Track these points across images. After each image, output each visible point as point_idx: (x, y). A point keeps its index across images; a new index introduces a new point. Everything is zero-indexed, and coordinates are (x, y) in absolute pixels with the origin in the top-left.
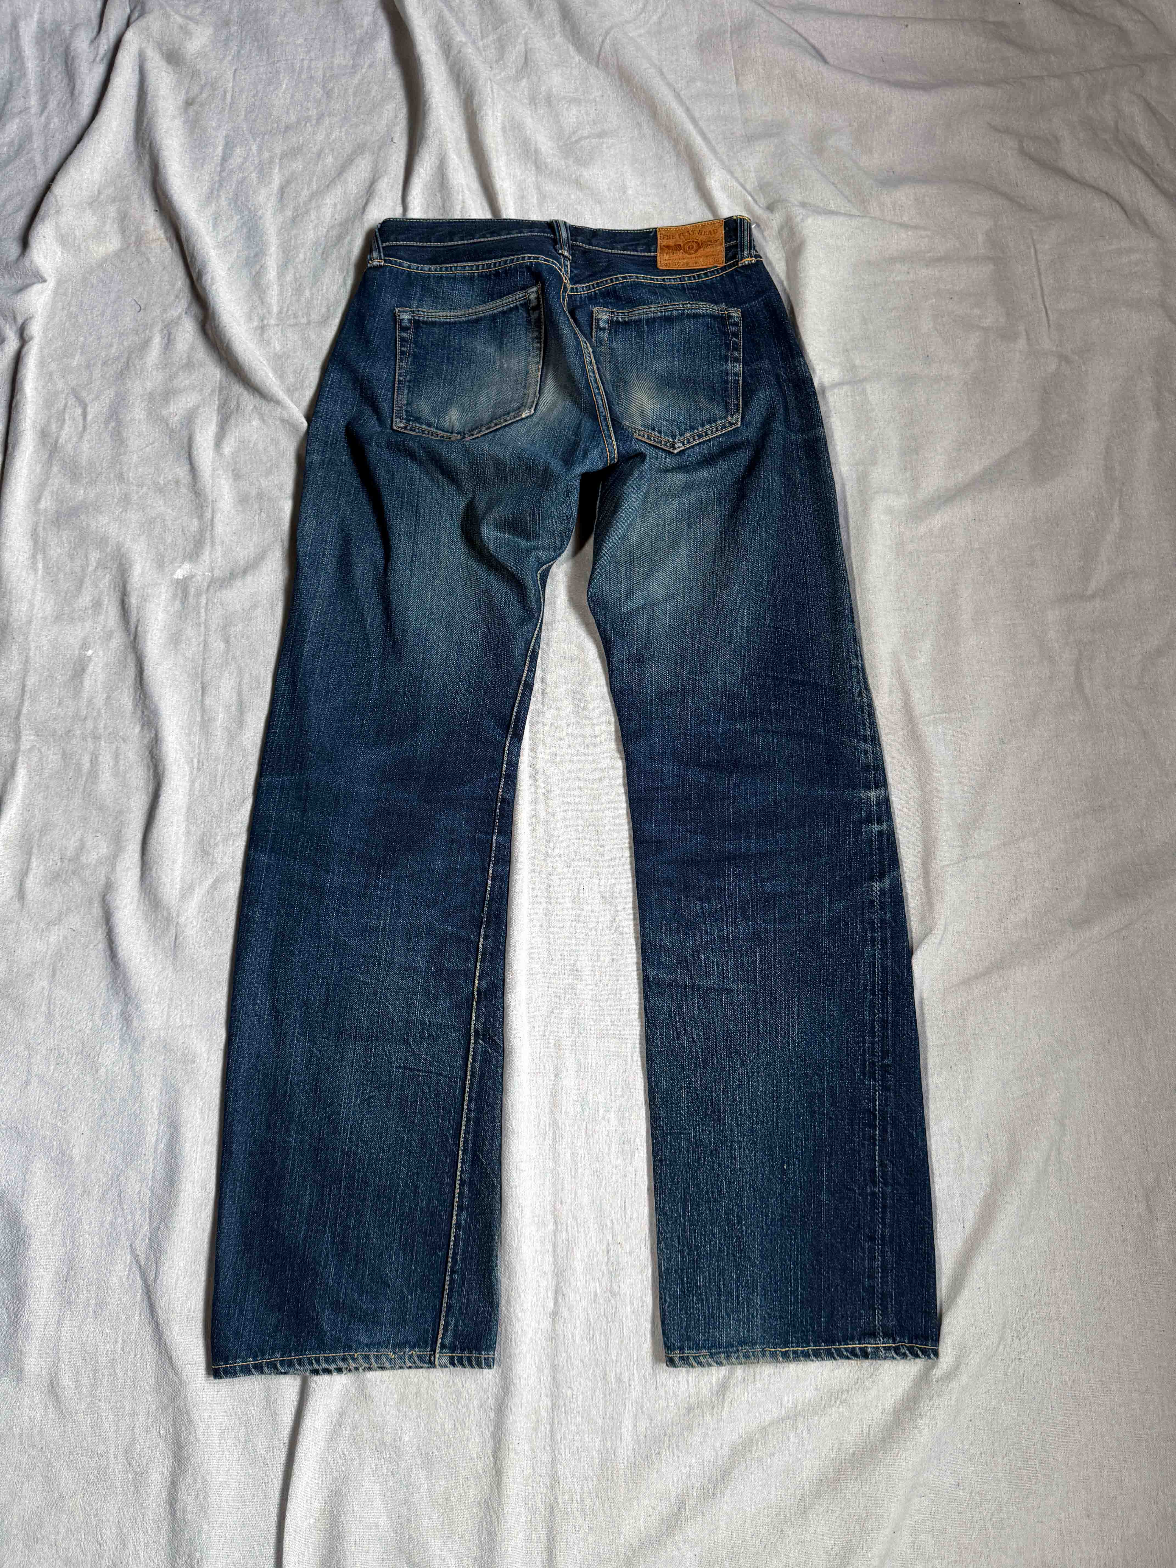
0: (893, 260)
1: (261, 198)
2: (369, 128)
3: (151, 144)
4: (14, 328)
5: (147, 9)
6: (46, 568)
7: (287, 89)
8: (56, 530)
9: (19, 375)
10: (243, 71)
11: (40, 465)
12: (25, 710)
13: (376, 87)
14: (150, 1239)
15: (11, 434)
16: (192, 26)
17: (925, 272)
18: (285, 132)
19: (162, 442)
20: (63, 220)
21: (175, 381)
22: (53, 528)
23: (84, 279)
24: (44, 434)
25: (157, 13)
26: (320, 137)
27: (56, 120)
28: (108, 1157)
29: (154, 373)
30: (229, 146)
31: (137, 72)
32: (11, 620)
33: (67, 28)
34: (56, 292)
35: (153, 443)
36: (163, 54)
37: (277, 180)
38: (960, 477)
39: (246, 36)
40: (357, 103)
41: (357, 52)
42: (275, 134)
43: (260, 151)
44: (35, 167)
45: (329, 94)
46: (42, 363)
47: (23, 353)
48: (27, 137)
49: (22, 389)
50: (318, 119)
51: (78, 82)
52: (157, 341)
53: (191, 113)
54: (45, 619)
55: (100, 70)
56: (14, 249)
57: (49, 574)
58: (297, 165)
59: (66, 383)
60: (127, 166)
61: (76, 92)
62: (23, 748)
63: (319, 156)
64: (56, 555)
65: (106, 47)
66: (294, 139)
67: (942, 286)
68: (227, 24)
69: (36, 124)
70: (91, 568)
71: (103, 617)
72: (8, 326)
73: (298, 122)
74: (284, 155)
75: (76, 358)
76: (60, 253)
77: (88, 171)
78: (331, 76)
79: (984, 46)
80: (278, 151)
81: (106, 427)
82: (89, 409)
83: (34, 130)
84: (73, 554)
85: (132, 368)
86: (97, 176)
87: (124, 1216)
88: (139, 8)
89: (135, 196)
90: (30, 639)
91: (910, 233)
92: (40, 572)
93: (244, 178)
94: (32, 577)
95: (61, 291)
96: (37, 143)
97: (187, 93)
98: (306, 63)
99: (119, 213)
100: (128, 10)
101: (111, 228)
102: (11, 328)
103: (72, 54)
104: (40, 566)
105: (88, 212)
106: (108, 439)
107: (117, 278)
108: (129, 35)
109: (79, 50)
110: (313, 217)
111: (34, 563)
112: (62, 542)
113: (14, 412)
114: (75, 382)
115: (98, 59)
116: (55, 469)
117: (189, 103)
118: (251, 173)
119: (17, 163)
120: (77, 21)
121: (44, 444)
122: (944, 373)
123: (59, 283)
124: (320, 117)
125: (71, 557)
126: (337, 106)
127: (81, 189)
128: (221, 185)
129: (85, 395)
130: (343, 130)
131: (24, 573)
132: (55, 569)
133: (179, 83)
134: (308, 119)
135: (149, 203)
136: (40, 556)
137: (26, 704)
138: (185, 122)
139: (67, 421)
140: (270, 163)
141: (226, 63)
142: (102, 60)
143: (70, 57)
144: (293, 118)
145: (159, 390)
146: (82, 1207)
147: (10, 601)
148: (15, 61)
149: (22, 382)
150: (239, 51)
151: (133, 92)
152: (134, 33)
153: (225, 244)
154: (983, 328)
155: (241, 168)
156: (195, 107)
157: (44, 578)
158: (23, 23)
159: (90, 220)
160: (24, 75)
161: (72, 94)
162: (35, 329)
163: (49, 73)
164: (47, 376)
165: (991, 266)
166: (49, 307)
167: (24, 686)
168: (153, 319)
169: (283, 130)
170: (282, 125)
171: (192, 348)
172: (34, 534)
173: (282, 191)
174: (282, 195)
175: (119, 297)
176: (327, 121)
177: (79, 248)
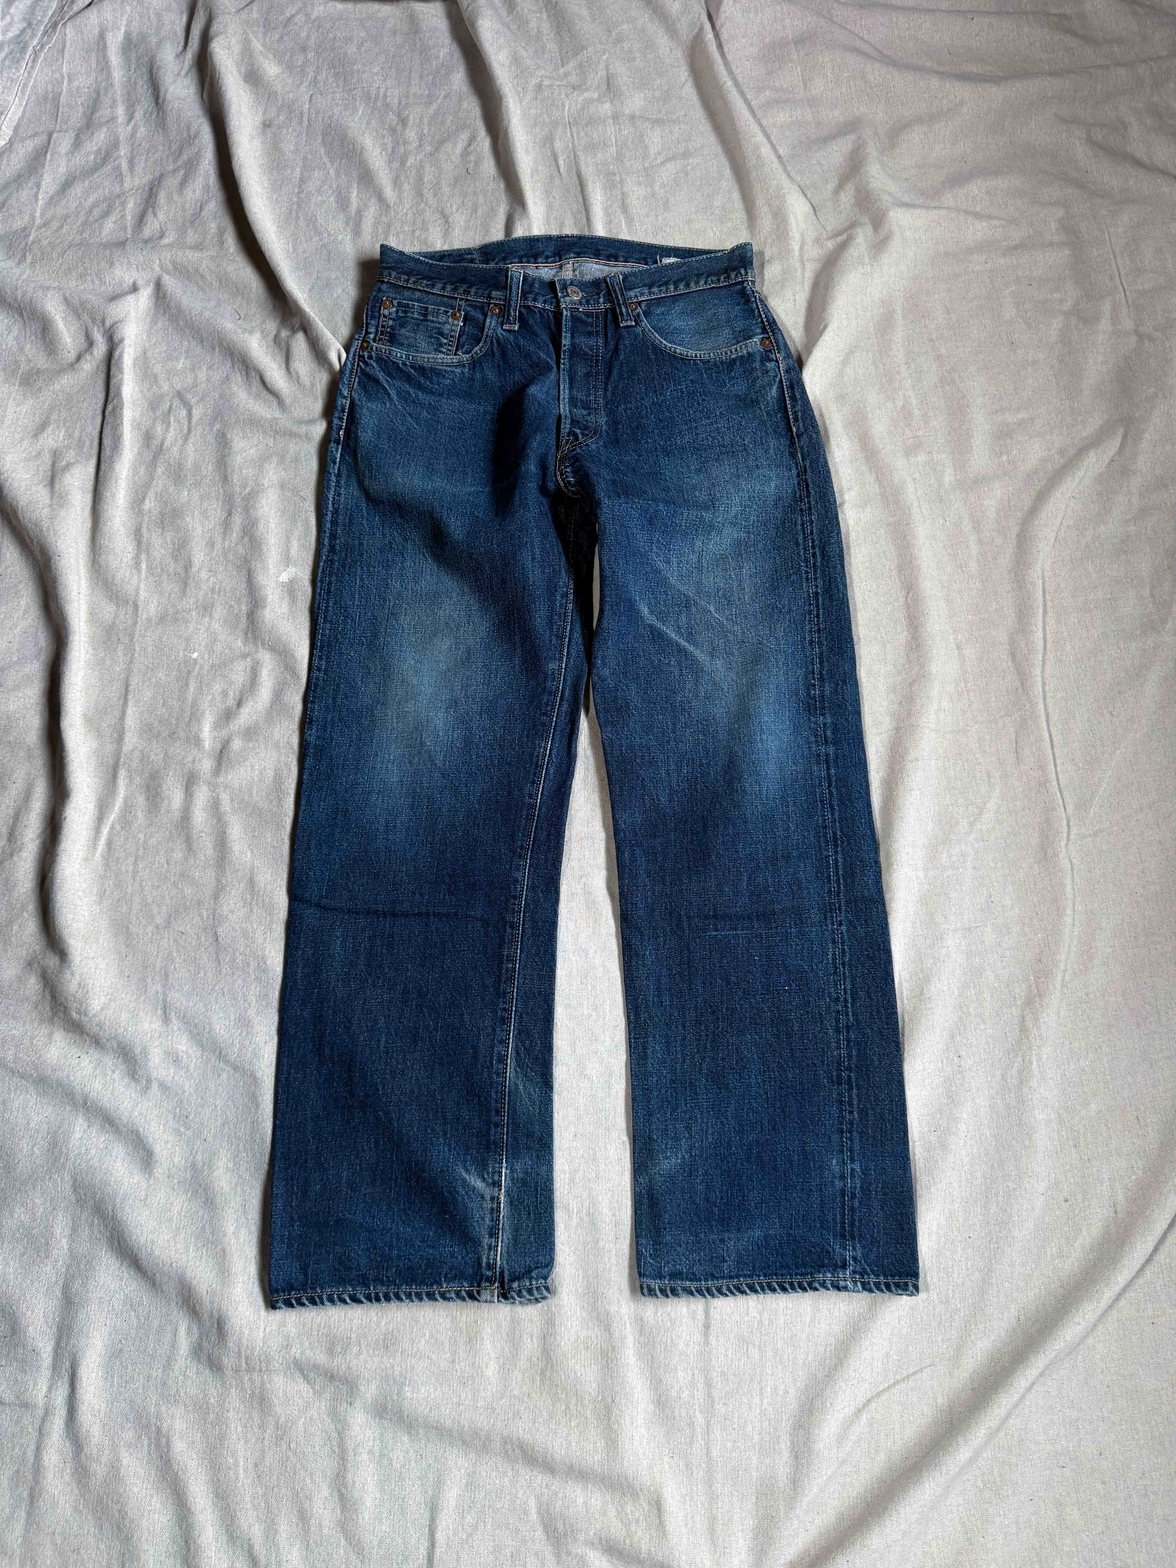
6: (150, 568)
8: (160, 531)
22: (157, 529)
57: (153, 574)
64: (160, 556)
75: (182, 361)
84: (177, 556)
92: (143, 572)
94: (136, 577)
104: (144, 566)
106: (212, 441)
111: (137, 564)
112: (166, 543)
125: (175, 558)
131: (127, 574)
132: (159, 570)
136: (143, 556)
157: (147, 577)
172: (137, 534)
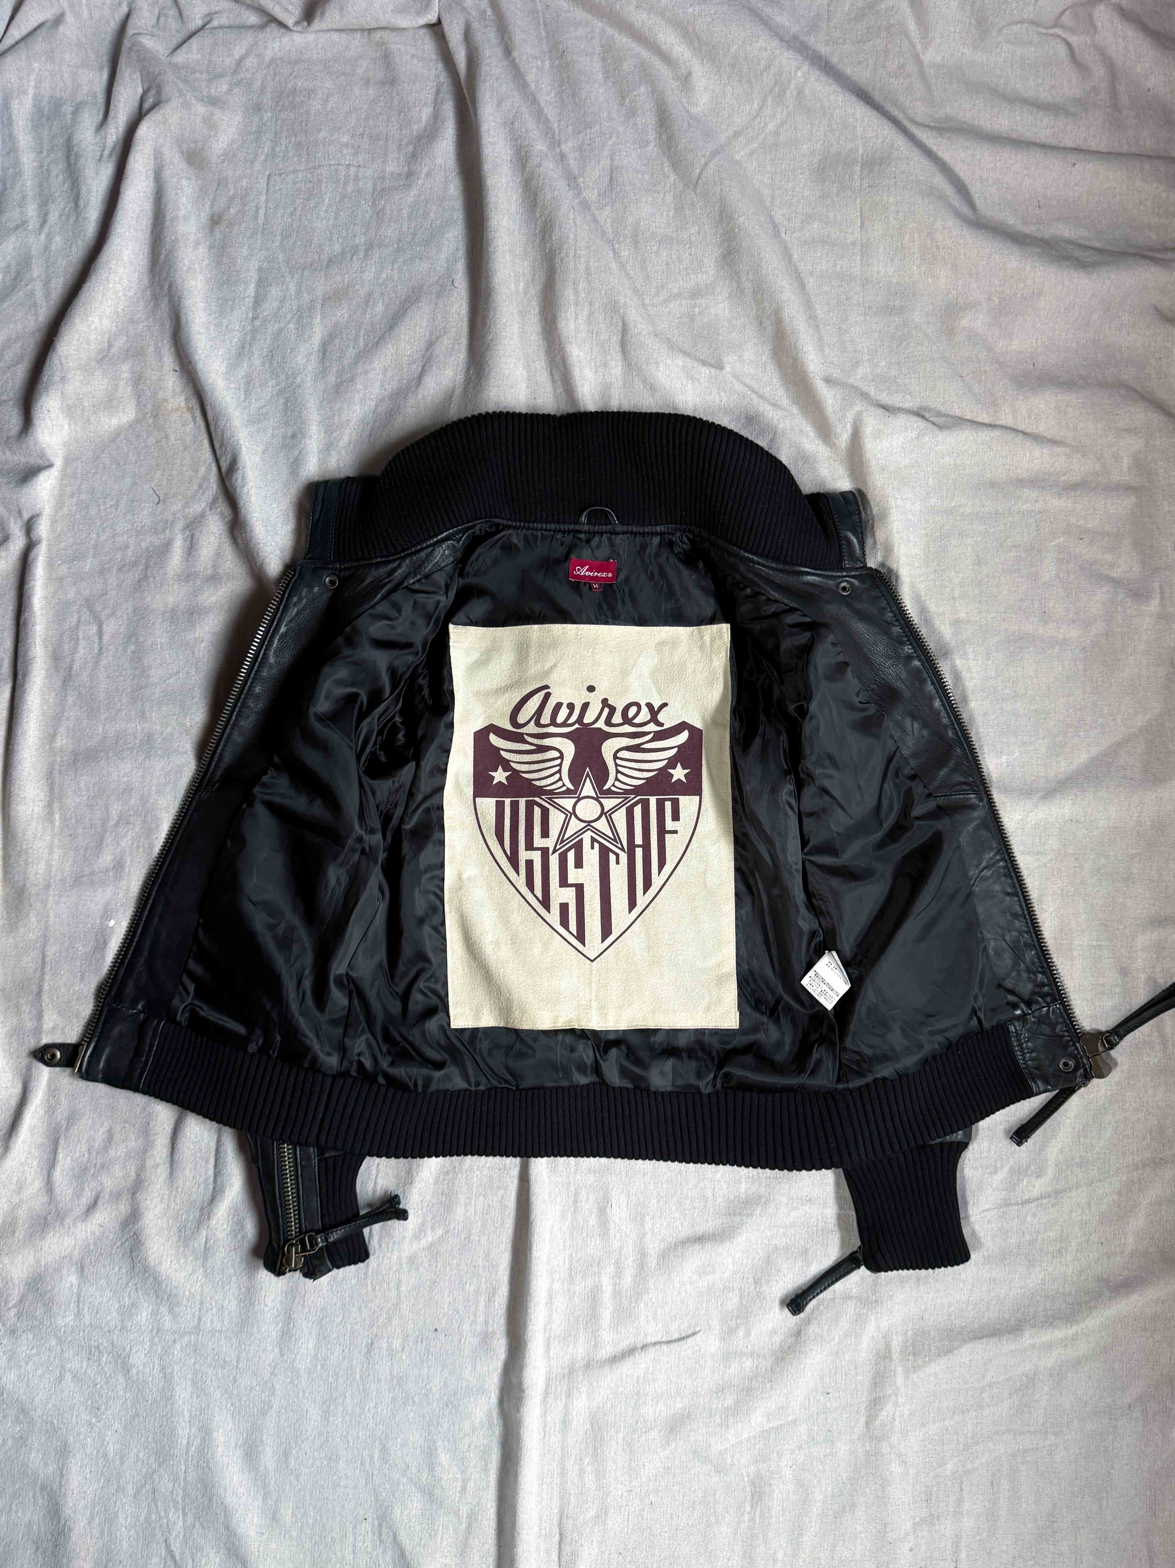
0: (1021, 483)
1: (300, 359)
2: (425, 265)
3: (170, 286)
4: (20, 523)
5: (164, 97)
7: (329, 206)
9: (26, 587)
10: (277, 178)
11: (53, 694)
12: (46, 987)
13: (434, 207)
14: (184, 1536)
15: (20, 660)
16: (218, 114)
17: (1057, 503)
18: (328, 266)
19: (188, 673)
20: (70, 388)
21: (200, 598)
23: (96, 458)
24: (56, 657)
25: (175, 103)
26: (369, 276)
27: (58, 238)
28: (141, 1455)
29: (176, 587)
30: (263, 283)
31: (152, 179)
32: (28, 885)
33: (68, 109)
34: (64, 475)
35: (178, 672)
36: (182, 153)
37: (318, 334)
38: (1063, 767)
39: (282, 127)
40: (411, 230)
41: (413, 156)
42: (316, 270)
43: (298, 292)
44: (35, 305)
45: (379, 214)
46: (50, 565)
47: (30, 559)
48: (25, 262)
49: (30, 605)
50: (366, 251)
51: (84, 189)
52: (178, 544)
53: (217, 234)
54: (63, 881)
55: (107, 171)
56: (14, 420)
58: (341, 314)
59: (78, 593)
60: (142, 304)
61: (82, 203)
62: (45, 1027)
63: (367, 302)
65: (114, 137)
66: (339, 278)
67: (1073, 521)
68: (258, 108)
69: (36, 243)
70: (111, 823)
71: (125, 882)
72: (12, 519)
73: (343, 253)
74: (326, 299)
76: (66, 427)
77: (96, 320)
78: (382, 190)
79: (1164, 195)
80: (319, 292)
81: (125, 650)
82: (105, 627)
83: (33, 252)
85: (151, 579)
86: (106, 323)
87: (158, 1513)
88: (153, 92)
89: (152, 349)
90: (49, 906)
91: (1045, 451)
93: (280, 331)
95: (69, 471)
96: (36, 270)
97: (212, 207)
98: (353, 170)
99: (133, 373)
100: (140, 90)
101: (125, 390)
102: (15, 522)
103: (75, 149)
105: (98, 373)
107: (132, 457)
108: (144, 130)
109: (83, 145)
110: (359, 386)
113: (22, 629)
114: (87, 591)
115: (106, 152)
116: (70, 700)
117: (215, 221)
118: (289, 322)
119: (14, 298)
120: (79, 98)
121: (57, 668)
122: (1061, 636)
123: (67, 461)
124: (370, 247)
126: (390, 232)
127: (88, 342)
128: (253, 338)
129: (99, 609)
130: (396, 266)
133: (203, 190)
134: (355, 250)
135: (169, 360)
137: (47, 977)
138: (211, 247)
139: (81, 641)
140: (310, 309)
141: (257, 166)
142: (110, 155)
143: (73, 153)
144: (337, 248)
145: (181, 607)
146: (118, 1503)
147: (27, 863)
148: (8, 153)
149: (29, 597)
150: (273, 149)
151: (148, 206)
152: (149, 128)
153: (257, 419)
154: (1113, 580)
155: (276, 316)
156: (223, 226)
158: (17, 101)
159: (100, 384)
160: (19, 174)
161: (77, 205)
162: (43, 529)
163: (49, 171)
164: (56, 581)
165: (1133, 499)
166: (56, 492)
167: (44, 958)
168: (174, 514)
169: (325, 264)
170: (325, 257)
171: (218, 554)
173: (325, 349)
174: (324, 353)
175: (135, 483)
176: (376, 254)
177: (89, 420)
